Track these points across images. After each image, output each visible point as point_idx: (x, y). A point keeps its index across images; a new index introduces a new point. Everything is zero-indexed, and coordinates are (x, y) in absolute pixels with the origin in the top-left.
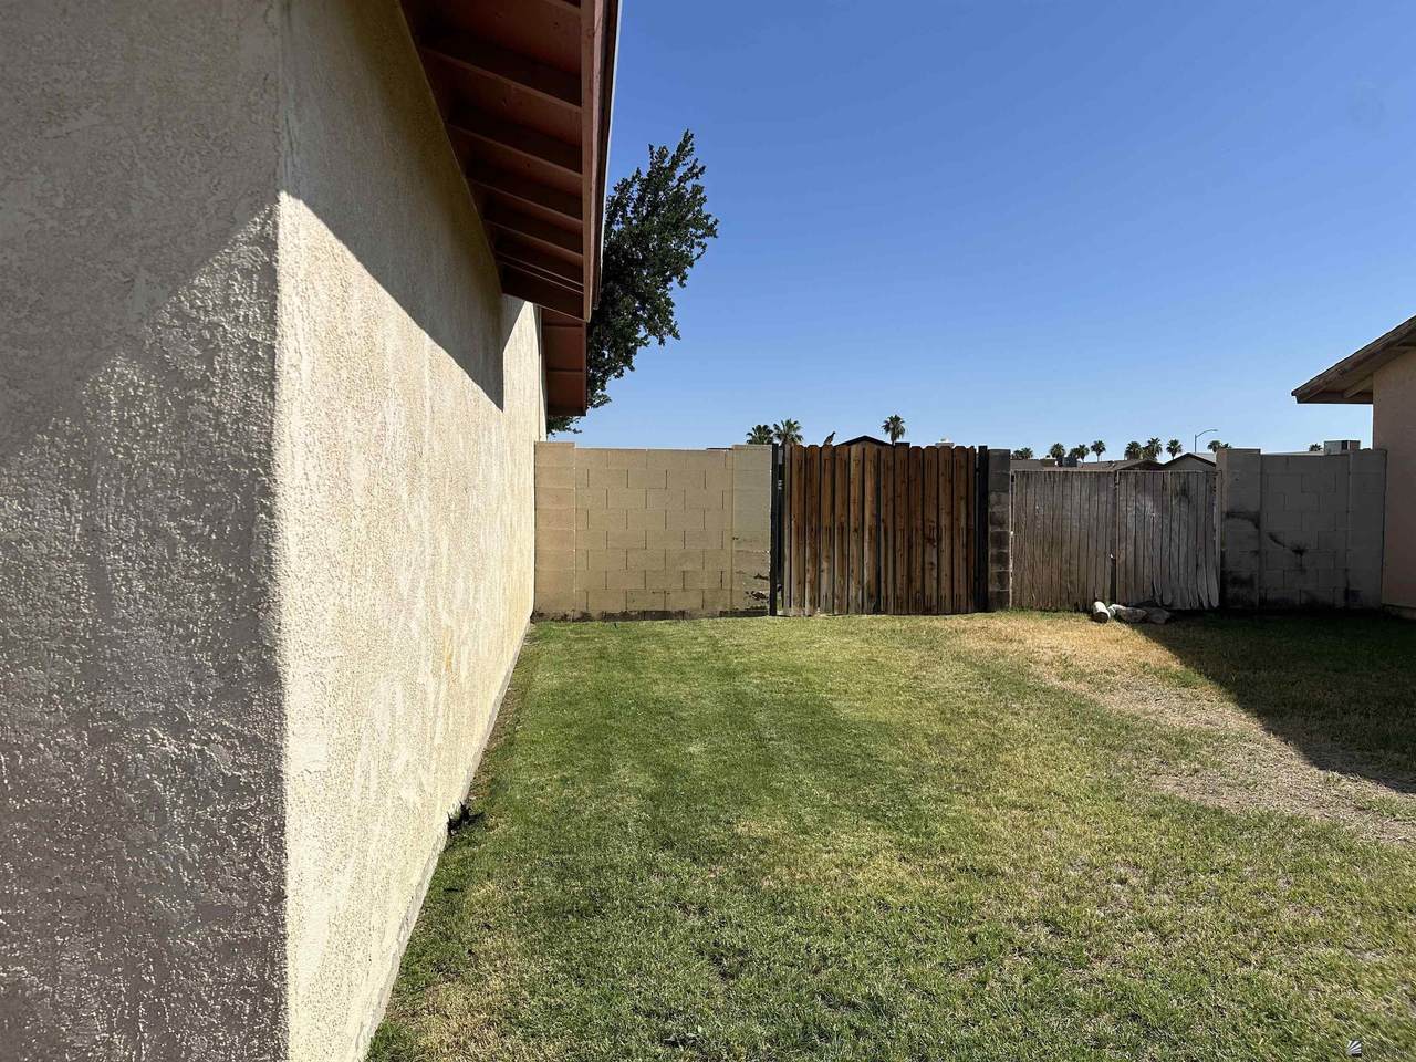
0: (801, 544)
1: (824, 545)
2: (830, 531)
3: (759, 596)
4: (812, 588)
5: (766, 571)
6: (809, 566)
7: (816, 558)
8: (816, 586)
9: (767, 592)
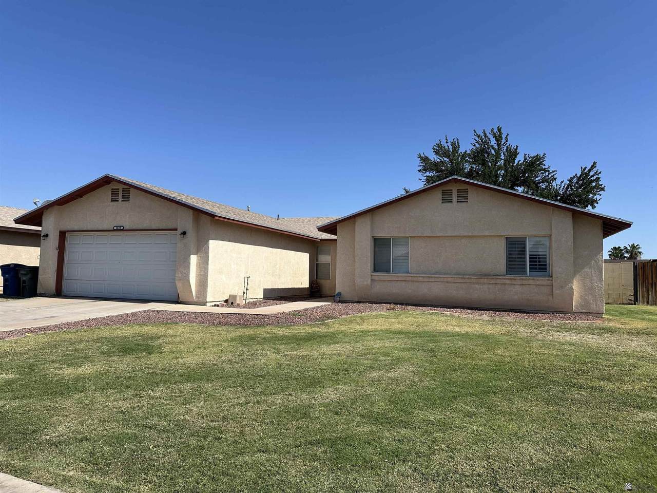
0: (643, 287)
1: (650, 288)
2: (652, 284)
3: (630, 300)
4: (646, 299)
5: (633, 294)
6: (645, 293)
7: (648, 291)
8: (647, 298)
9: (633, 299)
